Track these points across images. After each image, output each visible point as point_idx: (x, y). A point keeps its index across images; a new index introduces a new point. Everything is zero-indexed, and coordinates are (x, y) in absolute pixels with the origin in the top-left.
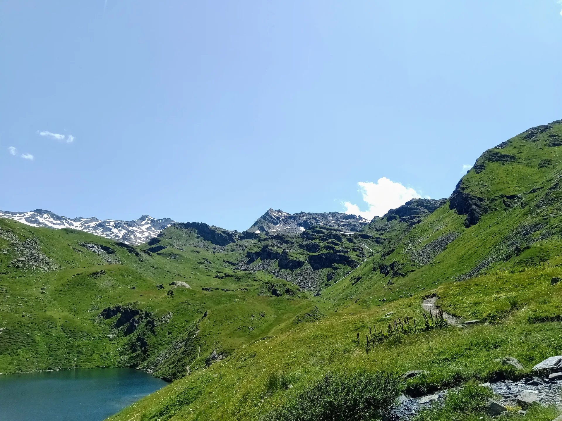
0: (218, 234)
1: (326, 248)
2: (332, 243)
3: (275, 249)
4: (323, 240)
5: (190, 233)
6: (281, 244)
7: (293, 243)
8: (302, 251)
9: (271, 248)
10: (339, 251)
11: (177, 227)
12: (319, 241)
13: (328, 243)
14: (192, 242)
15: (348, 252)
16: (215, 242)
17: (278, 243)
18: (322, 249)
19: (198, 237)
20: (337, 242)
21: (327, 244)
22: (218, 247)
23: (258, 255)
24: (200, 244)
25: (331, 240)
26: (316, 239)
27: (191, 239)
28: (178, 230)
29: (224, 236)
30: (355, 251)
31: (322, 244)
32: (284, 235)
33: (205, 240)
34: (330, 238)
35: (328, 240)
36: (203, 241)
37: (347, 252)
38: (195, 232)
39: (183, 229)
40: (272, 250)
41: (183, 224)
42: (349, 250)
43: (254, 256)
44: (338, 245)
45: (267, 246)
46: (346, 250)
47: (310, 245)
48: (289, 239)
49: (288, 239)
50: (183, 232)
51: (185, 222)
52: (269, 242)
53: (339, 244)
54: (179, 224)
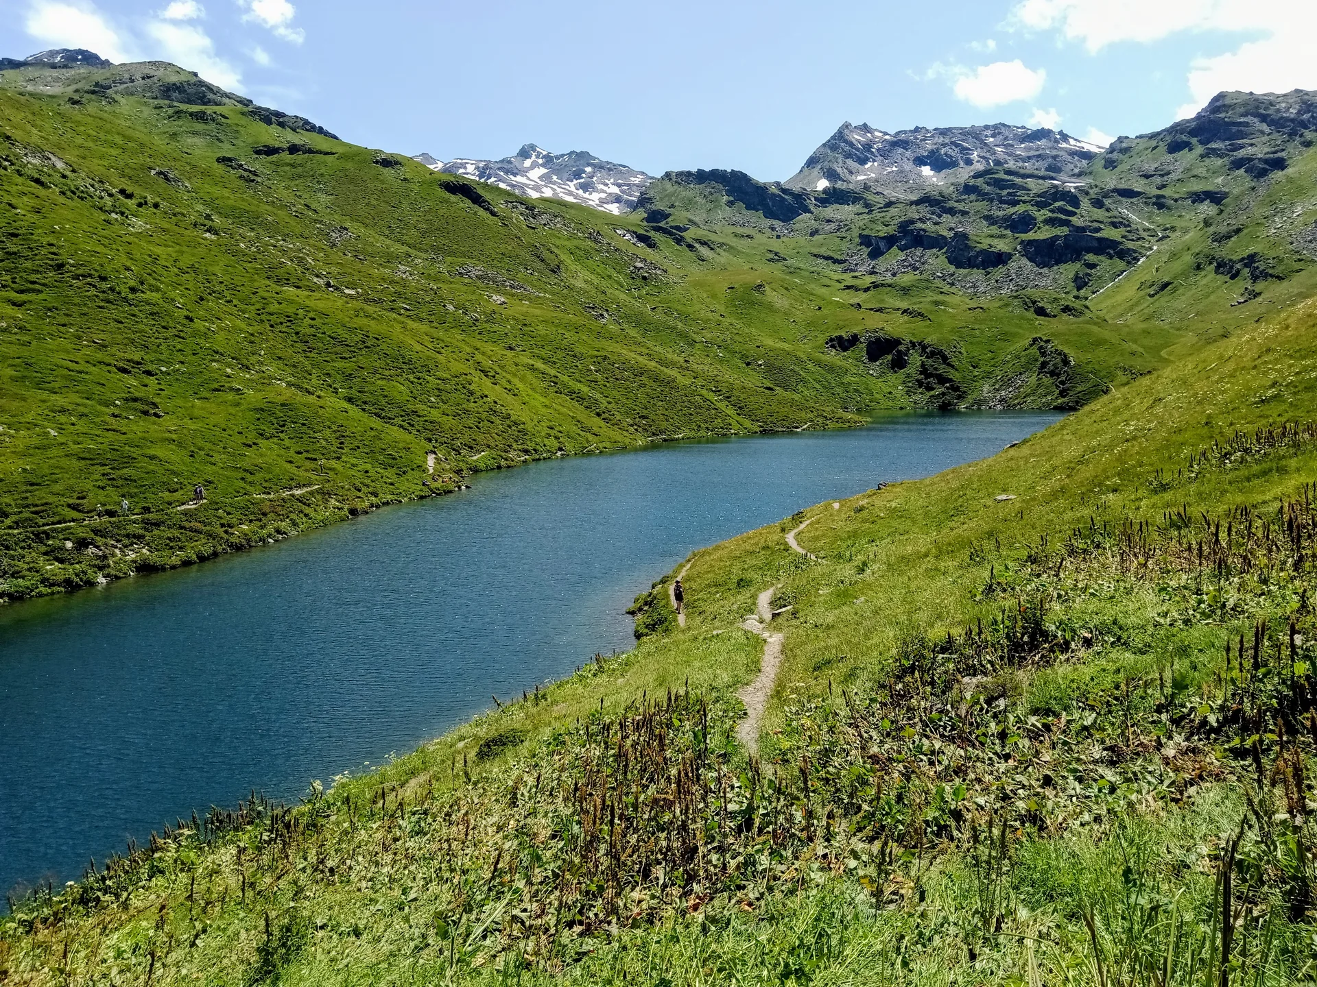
0: (773, 194)
1: (1051, 222)
2: (1061, 210)
3: (929, 226)
4: (1041, 205)
5: (711, 194)
6: (939, 216)
7: (967, 213)
8: (995, 230)
9: (920, 225)
10: (1083, 229)
11: (676, 182)
12: (1032, 208)
13: (1050, 211)
14: (720, 214)
15: (1102, 229)
16: (770, 214)
17: (933, 214)
18: (1041, 225)
19: (730, 204)
20: (1071, 208)
21: (1050, 214)
22: (777, 224)
23: (891, 241)
24: (738, 218)
25: (1057, 204)
26: (1024, 202)
27: (716, 207)
28: (682, 188)
29: (786, 200)
30: (1116, 227)
31: (1041, 215)
32: (943, 197)
33: (748, 208)
34: (1056, 200)
35: (1051, 204)
36: (745, 212)
37: (1098, 230)
38: (720, 191)
39: (692, 186)
40: (924, 230)
41: (689, 173)
42: (1102, 226)
43: (882, 245)
44: (1074, 214)
45: (912, 222)
46: (1096, 225)
47: (1014, 216)
48: (956, 205)
49: (952, 204)
50: (694, 191)
51: (694, 170)
52: (913, 213)
53: (1076, 213)
54: (680, 174)
